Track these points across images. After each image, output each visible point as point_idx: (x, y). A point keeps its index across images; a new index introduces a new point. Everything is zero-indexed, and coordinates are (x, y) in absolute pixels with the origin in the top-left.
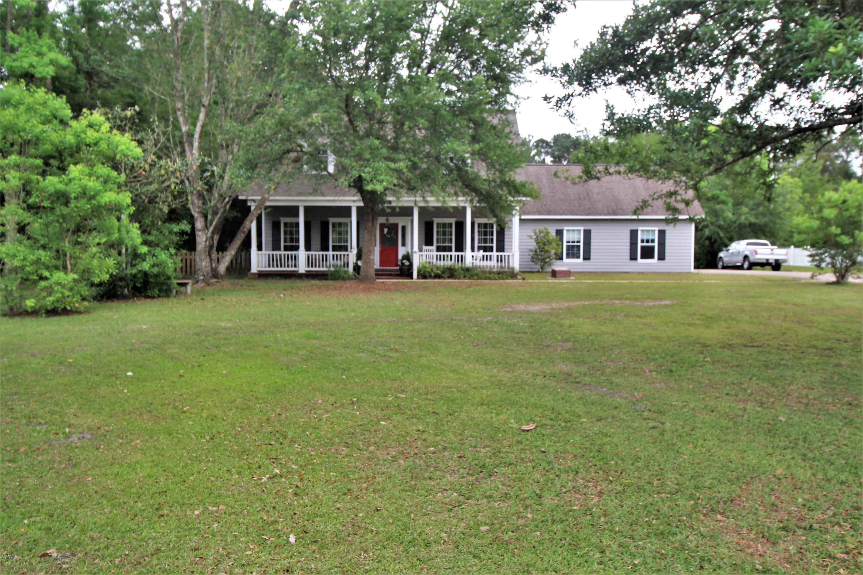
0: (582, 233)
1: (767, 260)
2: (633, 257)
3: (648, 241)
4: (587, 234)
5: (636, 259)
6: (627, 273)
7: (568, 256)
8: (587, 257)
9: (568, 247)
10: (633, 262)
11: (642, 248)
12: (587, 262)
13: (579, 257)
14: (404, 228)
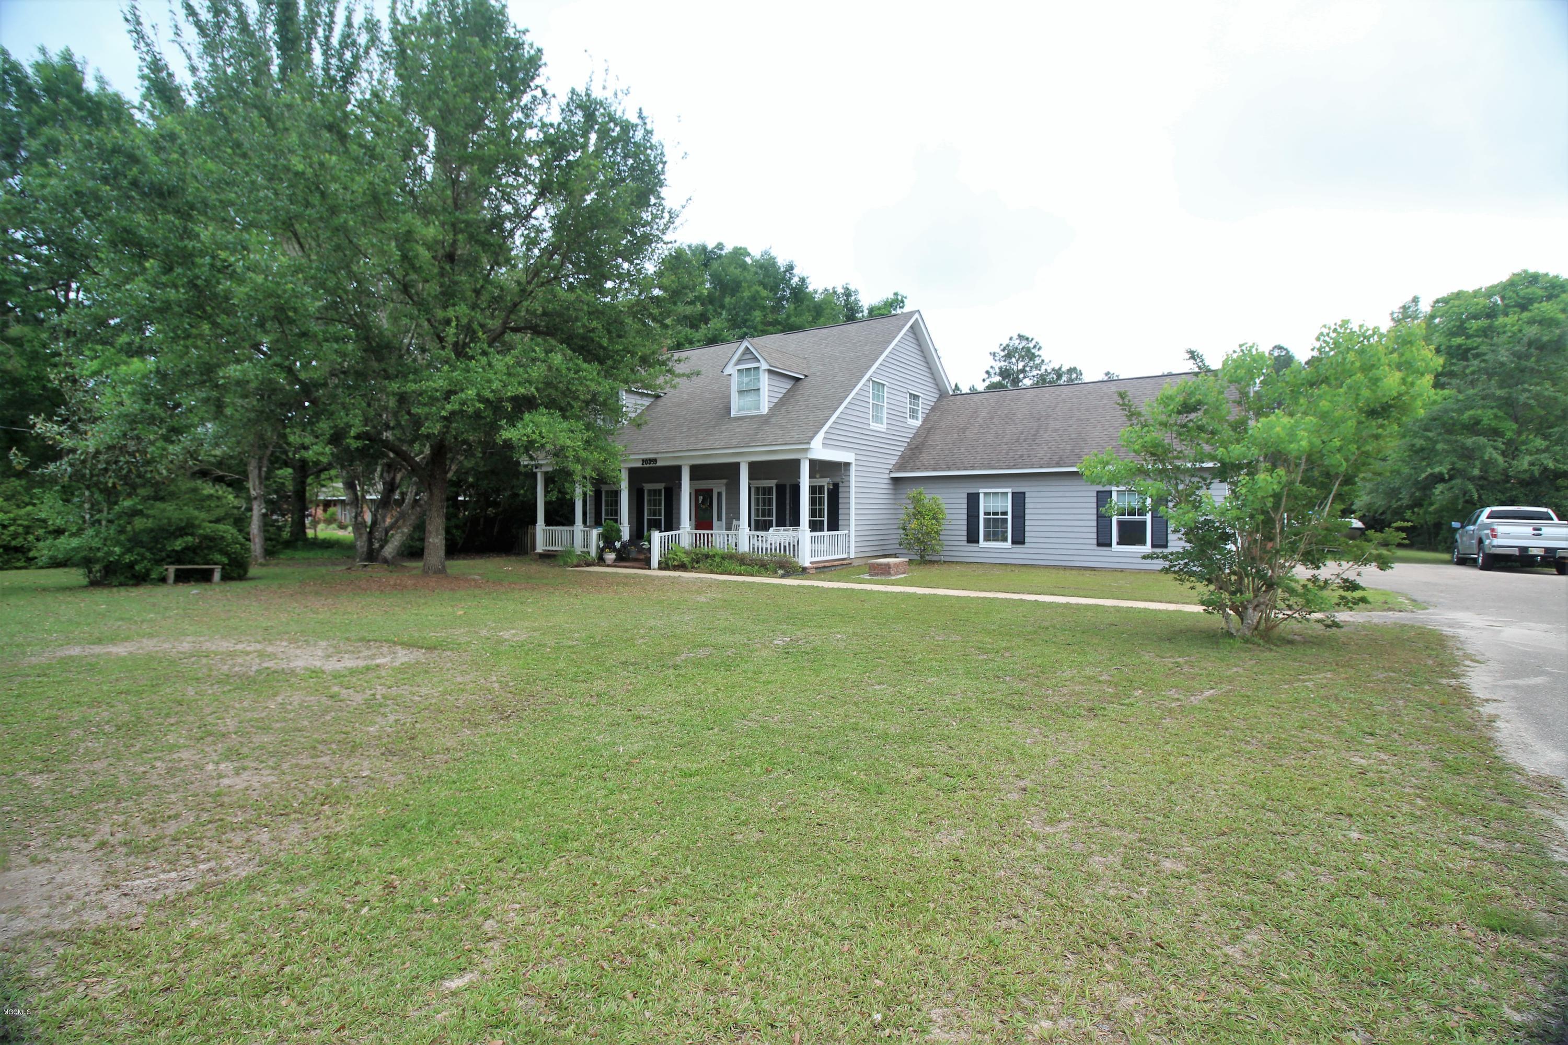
0: (1010, 496)
1: (1524, 549)
2: (1103, 541)
3: (1132, 513)
4: (1019, 500)
5: (1109, 545)
6: (1093, 569)
7: (987, 539)
8: (1019, 539)
9: (987, 521)
10: (1104, 551)
11: (1120, 523)
12: (1018, 548)
13: (1005, 539)
14: (719, 494)
